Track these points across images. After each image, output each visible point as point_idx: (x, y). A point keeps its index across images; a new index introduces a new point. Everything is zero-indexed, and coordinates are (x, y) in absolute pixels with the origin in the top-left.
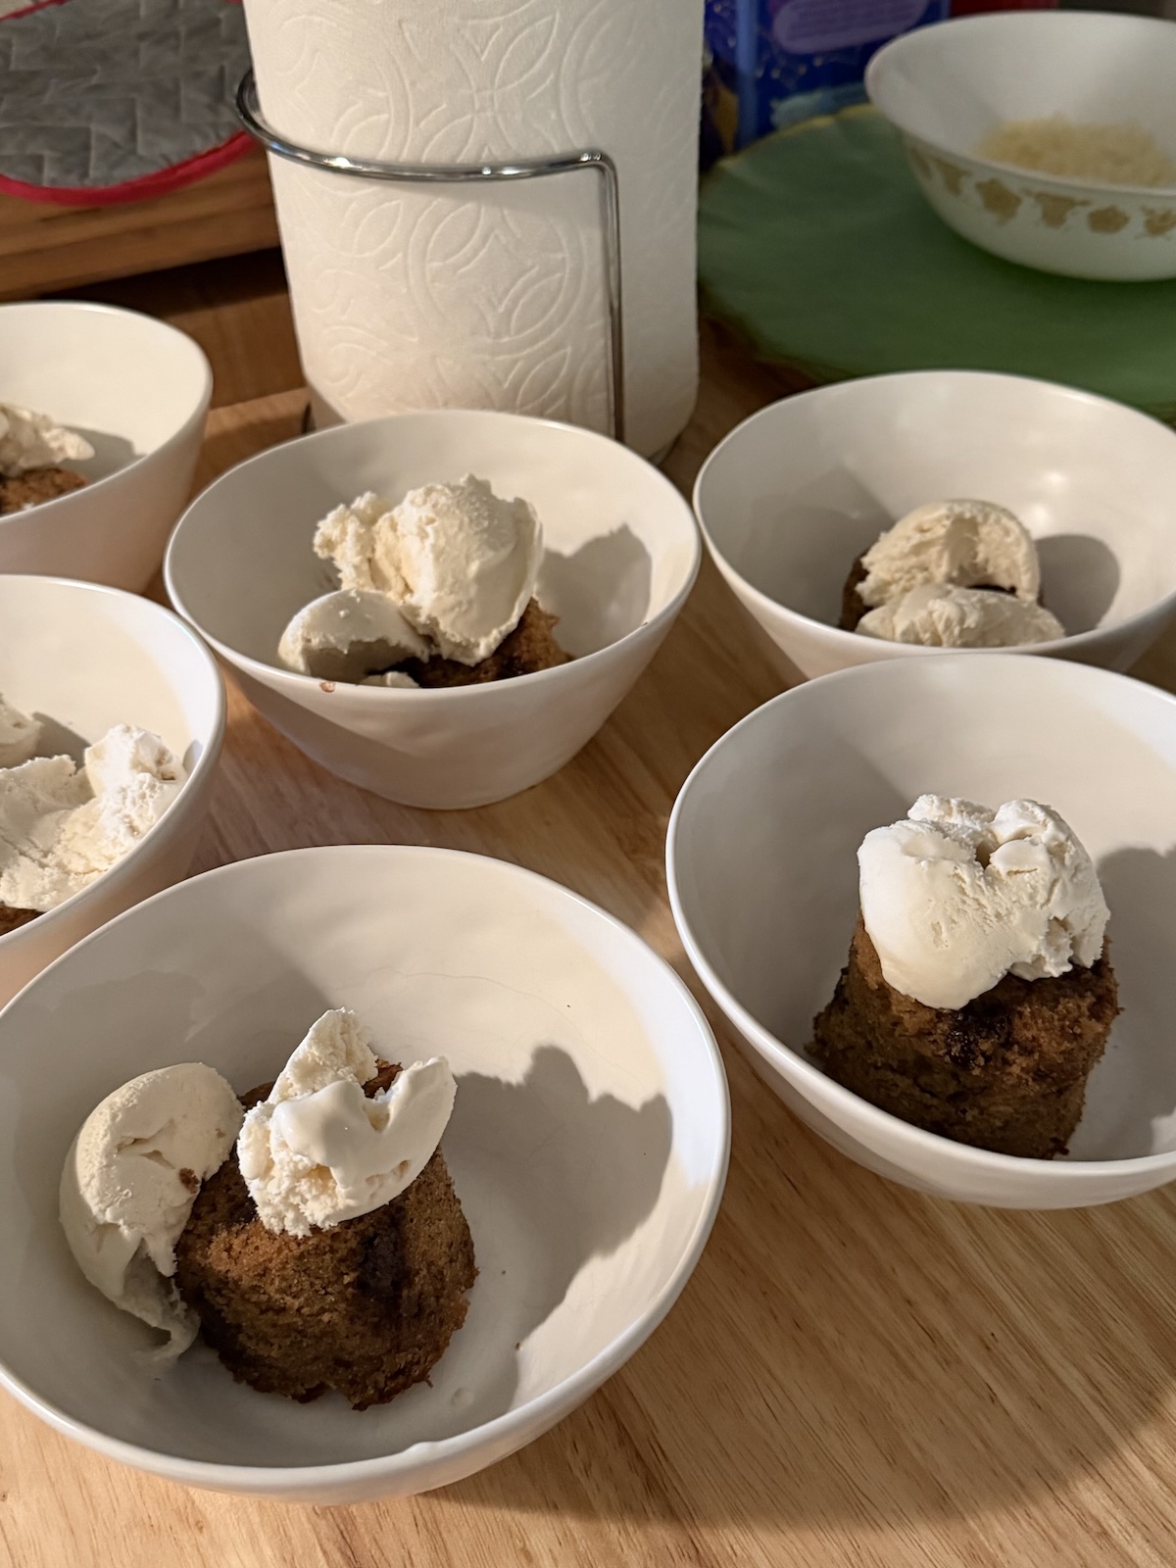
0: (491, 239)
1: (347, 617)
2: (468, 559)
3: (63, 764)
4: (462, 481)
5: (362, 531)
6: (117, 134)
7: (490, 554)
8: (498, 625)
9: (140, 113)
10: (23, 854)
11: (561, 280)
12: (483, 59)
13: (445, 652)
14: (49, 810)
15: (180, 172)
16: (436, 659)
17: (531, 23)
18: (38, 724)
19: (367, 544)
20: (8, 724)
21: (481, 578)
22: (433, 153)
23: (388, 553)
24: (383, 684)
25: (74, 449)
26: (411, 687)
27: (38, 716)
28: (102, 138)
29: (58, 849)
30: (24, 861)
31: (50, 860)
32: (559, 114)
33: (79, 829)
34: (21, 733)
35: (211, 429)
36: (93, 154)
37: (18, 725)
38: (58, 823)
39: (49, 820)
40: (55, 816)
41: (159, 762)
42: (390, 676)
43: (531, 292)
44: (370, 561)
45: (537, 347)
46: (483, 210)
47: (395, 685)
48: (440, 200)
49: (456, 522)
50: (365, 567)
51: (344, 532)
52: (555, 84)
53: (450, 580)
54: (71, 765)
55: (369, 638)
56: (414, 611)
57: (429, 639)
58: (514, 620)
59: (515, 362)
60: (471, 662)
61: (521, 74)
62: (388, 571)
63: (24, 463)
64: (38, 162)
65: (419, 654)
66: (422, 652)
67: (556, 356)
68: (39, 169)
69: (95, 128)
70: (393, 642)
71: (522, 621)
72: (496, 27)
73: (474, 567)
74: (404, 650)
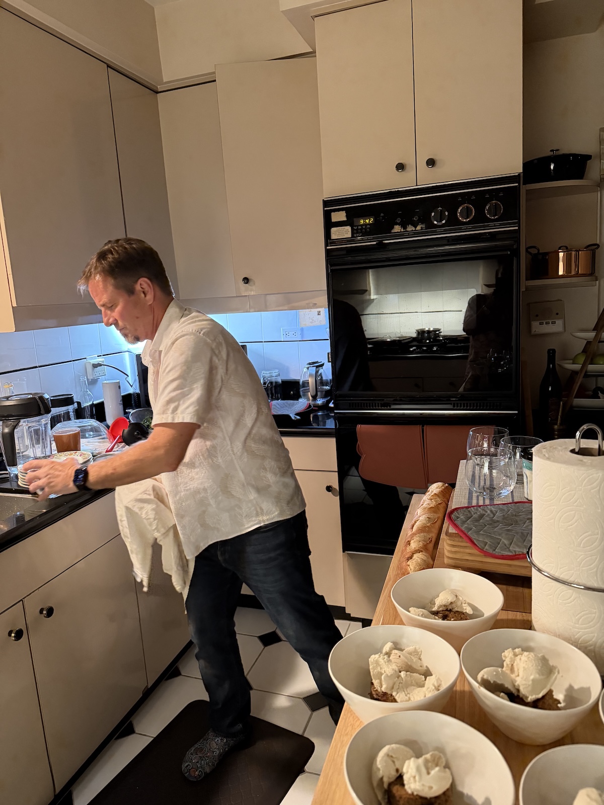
0: (576, 600)
1: (496, 674)
2: (531, 675)
3: (422, 678)
4: (540, 655)
5: (513, 657)
6: (506, 542)
7: (537, 676)
8: (536, 695)
9: (515, 540)
10: (404, 691)
11: (595, 617)
12: (578, 560)
13: (521, 696)
14: (414, 685)
15: (517, 556)
16: (518, 696)
17: (591, 556)
18: (426, 668)
19: (513, 661)
20: (419, 665)
21: (533, 680)
22: (562, 577)
23: (517, 665)
24: (499, 696)
25: (469, 611)
26: (507, 700)
27: (427, 666)
28: (503, 542)
29: (411, 694)
30: (403, 693)
31: (408, 695)
32: (597, 577)
33: (417, 692)
34: (420, 668)
35: (498, 618)
36: (499, 546)
37: (421, 666)
38: (414, 689)
39: (413, 687)
40: (414, 687)
41: (439, 686)
42: (502, 694)
43: (585, 617)
44: (512, 665)
45: (586, 630)
46: (574, 593)
47: (502, 698)
48: (564, 587)
49: (532, 664)
50: (510, 666)
51: (509, 655)
52: (597, 571)
53: (525, 677)
54: (424, 679)
55: (499, 682)
56: (516, 681)
57: (518, 690)
58: (540, 696)
59: (579, 632)
60: (527, 701)
61: (588, 566)
62: (516, 669)
63: (456, 609)
64: (486, 544)
65: (514, 692)
66: (514, 691)
67: (592, 635)
68: (485, 545)
69: (503, 540)
70: (506, 686)
71: (543, 697)
72: (582, 555)
73: (532, 677)
74: (509, 690)
